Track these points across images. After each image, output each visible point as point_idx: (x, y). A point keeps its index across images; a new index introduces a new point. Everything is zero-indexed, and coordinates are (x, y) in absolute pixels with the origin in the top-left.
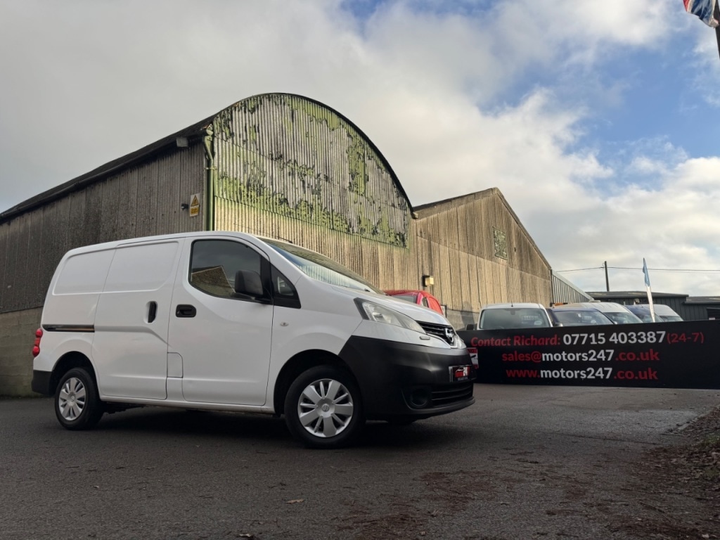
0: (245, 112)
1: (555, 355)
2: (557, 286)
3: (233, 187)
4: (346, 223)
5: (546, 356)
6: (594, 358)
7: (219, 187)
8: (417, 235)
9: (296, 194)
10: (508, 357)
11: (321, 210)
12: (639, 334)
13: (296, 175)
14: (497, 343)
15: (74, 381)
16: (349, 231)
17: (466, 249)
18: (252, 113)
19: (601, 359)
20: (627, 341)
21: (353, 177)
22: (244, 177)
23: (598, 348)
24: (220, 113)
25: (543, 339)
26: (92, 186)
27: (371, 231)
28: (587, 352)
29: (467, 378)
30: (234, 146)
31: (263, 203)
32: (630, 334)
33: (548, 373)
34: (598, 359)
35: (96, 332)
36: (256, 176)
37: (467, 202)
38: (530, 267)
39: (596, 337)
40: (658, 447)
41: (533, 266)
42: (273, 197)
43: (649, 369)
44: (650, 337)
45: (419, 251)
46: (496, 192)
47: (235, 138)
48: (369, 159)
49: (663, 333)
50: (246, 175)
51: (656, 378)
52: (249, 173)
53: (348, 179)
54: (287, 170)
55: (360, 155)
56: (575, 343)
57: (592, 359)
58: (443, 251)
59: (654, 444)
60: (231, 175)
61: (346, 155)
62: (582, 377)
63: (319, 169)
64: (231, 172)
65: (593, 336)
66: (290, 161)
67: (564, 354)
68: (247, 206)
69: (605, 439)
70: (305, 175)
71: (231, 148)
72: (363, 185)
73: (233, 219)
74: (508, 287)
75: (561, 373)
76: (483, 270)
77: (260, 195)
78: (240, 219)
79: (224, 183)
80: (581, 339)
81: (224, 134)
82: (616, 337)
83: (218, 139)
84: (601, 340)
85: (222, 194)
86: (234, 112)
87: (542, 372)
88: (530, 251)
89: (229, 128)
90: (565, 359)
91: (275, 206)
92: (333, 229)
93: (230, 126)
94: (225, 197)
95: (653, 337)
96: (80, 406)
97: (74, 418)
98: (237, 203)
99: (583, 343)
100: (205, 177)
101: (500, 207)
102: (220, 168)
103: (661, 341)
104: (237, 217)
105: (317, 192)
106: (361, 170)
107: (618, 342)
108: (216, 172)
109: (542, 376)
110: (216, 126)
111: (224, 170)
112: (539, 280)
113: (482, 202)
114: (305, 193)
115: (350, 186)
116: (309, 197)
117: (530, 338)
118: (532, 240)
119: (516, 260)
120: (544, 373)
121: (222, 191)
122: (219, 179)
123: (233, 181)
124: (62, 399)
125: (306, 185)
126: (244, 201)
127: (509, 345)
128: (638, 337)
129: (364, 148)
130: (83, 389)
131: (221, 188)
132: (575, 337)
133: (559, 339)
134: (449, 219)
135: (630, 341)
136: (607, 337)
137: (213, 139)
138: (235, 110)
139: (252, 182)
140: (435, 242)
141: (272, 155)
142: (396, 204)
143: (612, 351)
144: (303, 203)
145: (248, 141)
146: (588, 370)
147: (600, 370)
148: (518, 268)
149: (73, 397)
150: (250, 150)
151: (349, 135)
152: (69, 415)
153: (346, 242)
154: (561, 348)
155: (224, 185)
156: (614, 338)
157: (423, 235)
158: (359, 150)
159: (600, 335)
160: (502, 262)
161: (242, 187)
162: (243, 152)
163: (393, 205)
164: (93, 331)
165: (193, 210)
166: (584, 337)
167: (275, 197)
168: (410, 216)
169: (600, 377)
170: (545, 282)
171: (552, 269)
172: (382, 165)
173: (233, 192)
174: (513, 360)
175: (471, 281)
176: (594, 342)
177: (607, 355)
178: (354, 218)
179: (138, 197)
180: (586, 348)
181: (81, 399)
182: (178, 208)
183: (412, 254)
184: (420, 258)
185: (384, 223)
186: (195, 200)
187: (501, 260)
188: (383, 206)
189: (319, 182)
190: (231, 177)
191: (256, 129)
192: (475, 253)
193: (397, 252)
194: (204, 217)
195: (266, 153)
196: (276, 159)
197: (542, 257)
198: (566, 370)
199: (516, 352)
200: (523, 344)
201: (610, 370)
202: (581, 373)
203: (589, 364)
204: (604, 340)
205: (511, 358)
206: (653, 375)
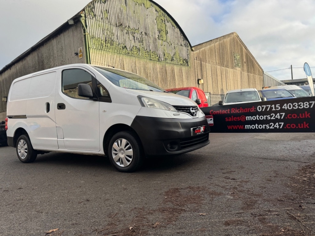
0: (101, 3)
1: (253, 117)
2: (266, 79)
3: (98, 42)
4: (157, 56)
5: (248, 118)
6: (274, 117)
7: (91, 43)
8: (194, 59)
9: (130, 43)
10: (228, 119)
11: (144, 51)
12: (299, 104)
13: (130, 33)
14: (223, 112)
15: (22, 141)
16: (159, 60)
17: (220, 64)
18: (104, 4)
19: (278, 118)
20: (293, 108)
21: (160, 32)
22: (103, 36)
23: (276, 112)
24: (88, 5)
25: (247, 109)
26: (39, 48)
27: (171, 59)
28: (270, 115)
29: (203, 132)
30: (97, 21)
31: (114, 49)
32: (294, 104)
33: (249, 127)
34: (276, 118)
35: (27, 118)
36: (109, 36)
37: (220, 40)
38: (252, 71)
39: (275, 106)
40: (307, 164)
41: (254, 70)
42: (119, 45)
43: (305, 123)
44: (305, 105)
45: (196, 67)
46: (235, 34)
47: (97, 17)
48: (168, 22)
49: (314, 102)
50: (104, 35)
51: (308, 127)
52: (106, 34)
53: (157, 33)
54: (125, 31)
55: (162, 20)
56: (263, 110)
57: (272, 118)
58: (208, 67)
59: (305, 163)
60: (97, 36)
61: (155, 21)
62: (267, 128)
63: (142, 30)
64: (96, 35)
65: (273, 106)
66: (126, 26)
67: (257, 116)
68: (106, 51)
69: (278, 160)
70: (134, 33)
71: (95, 22)
72: (165, 36)
73: (100, 58)
74: (241, 82)
75: (256, 126)
76: (229, 74)
77: (112, 45)
78: (103, 58)
79: (93, 41)
80: (267, 108)
81: (91, 15)
82: (286, 106)
83: (88, 18)
85: (93, 46)
86: (95, 4)
87: (246, 126)
88: (252, 63)
89: (93, 12)
90: (258, 119)
91: (120, 50)
92: (151, 60)
93: (94, 11)
94: (94, 48)
95: (307, 105)
96: (26, 152)
97: (24, 158)
98: (101, 50)
99: (268, 110)
100: (83, 39)
101: (237, 42)
102: (91, 33)
103: (312, 107)
104: (101, 57)
105: (141, 41)
106: (163, 28)
107: (287, 108)
108: (89, 36)
109: (246, 128)
110: (86, 12)
111: (93, 34)
112: (257, 76)
113: (228, 40)
114: (135, 42)
115: (159, 37)
116: (138, 44)
117: (240, 109)
118: (253, 57)
119: (245, 68)
120: (247, 127)
121: (93, 45)
122: (90, 39)
123: (98, 39)
124: (19, 149)
125: (136, 38)
126: (104, 49)
127: (229, 113)
128: (299, 106)
129: (164, 16)
130: (26, 144)
131: (92, 43)
132: (264, 107)
133: (255, 108)
134: (211, 50)
135: (294, 108)
136: (281, 106)
137: (86, 19)
138: (96, 3)
139: (107, 39)
140: (204, 62)
141: (117, 24)
142: (183, 44)
143: (284, 114)
144: (134, 48)
145: (104, 18)
146: (270, 124)
147: (277, 124)
148: (246, 71)
149: (23, 148)
150: (105, 23)
151: (156, 11)
152: (22, 156)
153: (158, 66)
154: (256, 113)
155: (93, 42)
156: (285, 107)
157: (197, 59)
158: (162, 18)
159: (277, 105)
160: (238, 69)
161: (103, 42)
162: (102, 24)
163: (181, 45)
164: (26, 118)
165: (80, 55)
166: (268, 107)
167: (120, 46)
168: (190, 50)
169: (277, 127)
170: (260, 77)
171: (264, 71)
172: (174, 25)
173: (98, 45)
175: (223, 80)
176: (274, 109)
177: (281, 116)
178: (162, 54)
179: (57, 51)
180: (271, 111)
181: (26, 149)
182: (74, 55)
183: (192, 69)
184: (196, 71)
185: (177, 55)
186: (80, 51)
187: (238, 68)
188: (176, 46)
189: (142, 36)
190: (97, 37)
191: (107, 11)
192: (224, 66)
193: (184, 69)
194: (85, 58)
195: (114, 23)
196: (119, 26)
197: (259, 65)
198: (258, 125)
199: (232, 116)
200: (236, 112)
201: (283, 123)
202: (267, 126)
203: (271, 121)
204: (279, 108)
205: (230, 120)
206: (306, 126)
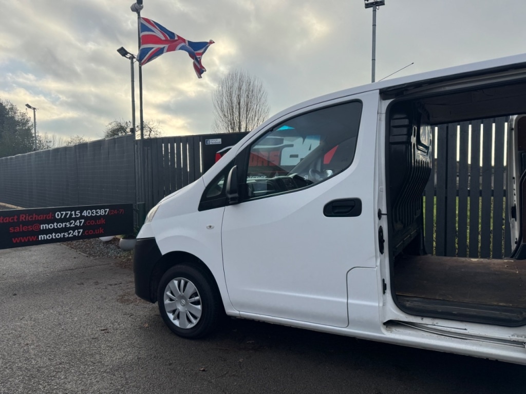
1: (50, 225)
5: (43, 227)
10: (14, 229)
12: (97, 211)
14: (6, 220)
19: (77, 225)
20: (91, 215)
23: (75, 219)
25: (42, 216)
28: (70, 222)
32: (92, 211)
33: (44, 237)
34: (75, 225)
39: (75, 213)
43: (101, 228)
44: (102, 212)
49: (108, 210)
56: (63, 217)
57: (72, 226)
62: (65, 237)
65: (73, 212)
67: (55, 224)
75: (53, 235)
80: (66, 214)
84: (78, 215)
87: (40, 236)
90: (55, 227)
95: (103, 212)
99: (68, 217)
103: (106, 214)
109: (40, 239)
117: (33, 215)
120: (41, 237)
127: (15, 220)
128: (97, 213)
132: (63, 214)
133: (53, 215)
136: (81, 213)
143: (83, 220)
146: (70, 232)
147: (76, 231)
154: (55, 220)
156: (85, 213)
159: (77, 212)
166: (68, 213)
169: (76, 235)
174: (18, 231)
176: (74, 216)
177: (80, 222)
180: (71, 218)
198: (56, 233)
199: (21, 225)
200: (27, 219)
201: (82, 230)
202: (65, 234)
203: (70, 228)
204: (79, 214)
205: (17, 229)
206: (102, 231)
